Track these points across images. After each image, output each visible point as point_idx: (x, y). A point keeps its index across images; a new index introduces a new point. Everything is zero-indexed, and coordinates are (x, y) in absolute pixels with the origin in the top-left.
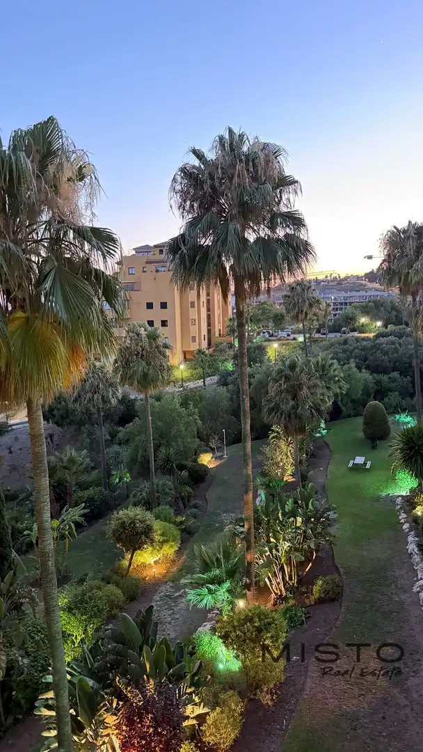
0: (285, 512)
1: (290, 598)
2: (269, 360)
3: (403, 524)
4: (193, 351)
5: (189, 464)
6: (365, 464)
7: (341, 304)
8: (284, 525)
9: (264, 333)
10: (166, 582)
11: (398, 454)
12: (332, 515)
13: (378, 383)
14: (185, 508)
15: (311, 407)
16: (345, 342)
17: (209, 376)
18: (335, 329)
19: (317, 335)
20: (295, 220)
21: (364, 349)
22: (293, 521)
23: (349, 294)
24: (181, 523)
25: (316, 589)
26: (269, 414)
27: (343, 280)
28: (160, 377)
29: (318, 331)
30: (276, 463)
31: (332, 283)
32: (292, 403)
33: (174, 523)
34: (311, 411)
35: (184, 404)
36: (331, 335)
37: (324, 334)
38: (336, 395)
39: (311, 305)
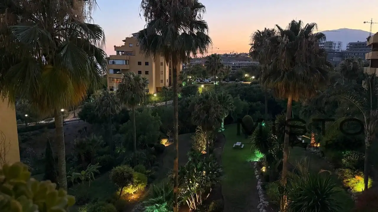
0: (198, 168)
1: (198, 210)
2: (199, 94)
3: (256, 175)
4: (161, 87)
5: (156, 144)
6: (241, 145)
7: (237, 67)
8: (196, 175)
9: (198, 80)
10: (139, 203)
11: (253, 141)
12: (220, 170)
13: (251, 106)
14: (152, 166)
15: (216, 118)
16: (237, 86)
17: (169, 100)
18: (232, 79)
19: (223, 82)
20: (203, 25)
21: (245, 89)
22: (201, 173)
23: (241, 62)
24: (149, 173)
25: (211, 206)
26: (195, 120)
27: (239, 55)
28: (140, 100)
29: (224, 80)
30: (198, 144)
31: (233, 56)
32: (206, 115)
33: (145, 174)
34: (215, 119)
35: (154, 114)
36: (230, 82)
37: (227, 81)
38: (230, 112)
39: (219, 67)
